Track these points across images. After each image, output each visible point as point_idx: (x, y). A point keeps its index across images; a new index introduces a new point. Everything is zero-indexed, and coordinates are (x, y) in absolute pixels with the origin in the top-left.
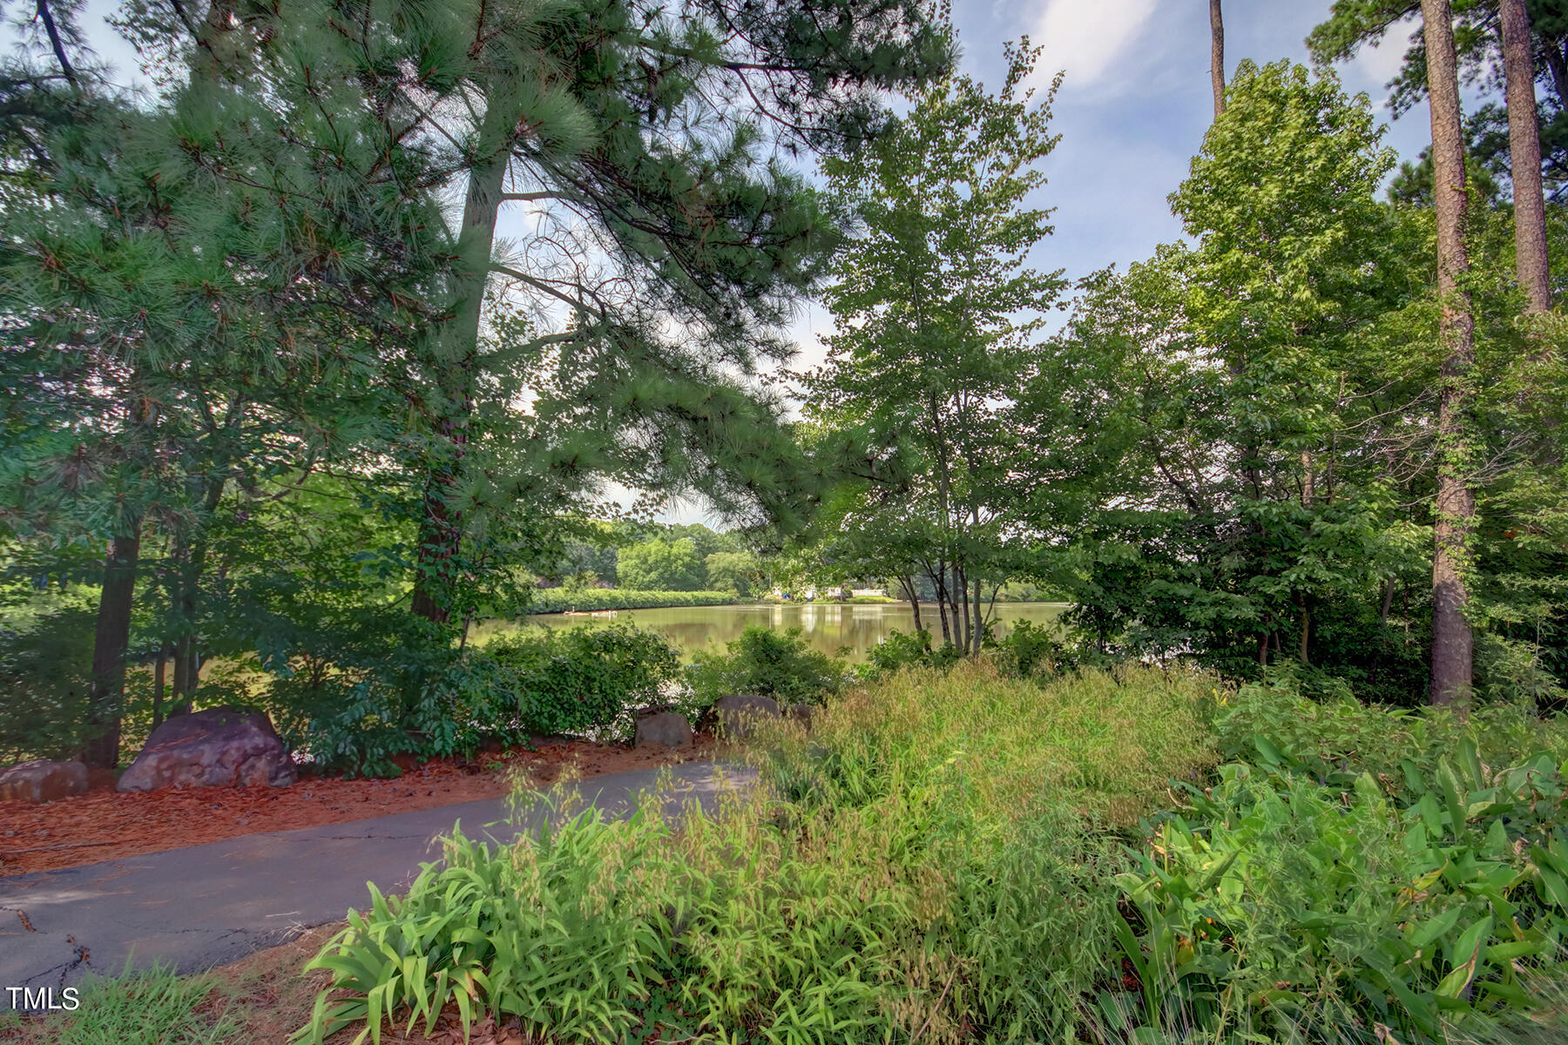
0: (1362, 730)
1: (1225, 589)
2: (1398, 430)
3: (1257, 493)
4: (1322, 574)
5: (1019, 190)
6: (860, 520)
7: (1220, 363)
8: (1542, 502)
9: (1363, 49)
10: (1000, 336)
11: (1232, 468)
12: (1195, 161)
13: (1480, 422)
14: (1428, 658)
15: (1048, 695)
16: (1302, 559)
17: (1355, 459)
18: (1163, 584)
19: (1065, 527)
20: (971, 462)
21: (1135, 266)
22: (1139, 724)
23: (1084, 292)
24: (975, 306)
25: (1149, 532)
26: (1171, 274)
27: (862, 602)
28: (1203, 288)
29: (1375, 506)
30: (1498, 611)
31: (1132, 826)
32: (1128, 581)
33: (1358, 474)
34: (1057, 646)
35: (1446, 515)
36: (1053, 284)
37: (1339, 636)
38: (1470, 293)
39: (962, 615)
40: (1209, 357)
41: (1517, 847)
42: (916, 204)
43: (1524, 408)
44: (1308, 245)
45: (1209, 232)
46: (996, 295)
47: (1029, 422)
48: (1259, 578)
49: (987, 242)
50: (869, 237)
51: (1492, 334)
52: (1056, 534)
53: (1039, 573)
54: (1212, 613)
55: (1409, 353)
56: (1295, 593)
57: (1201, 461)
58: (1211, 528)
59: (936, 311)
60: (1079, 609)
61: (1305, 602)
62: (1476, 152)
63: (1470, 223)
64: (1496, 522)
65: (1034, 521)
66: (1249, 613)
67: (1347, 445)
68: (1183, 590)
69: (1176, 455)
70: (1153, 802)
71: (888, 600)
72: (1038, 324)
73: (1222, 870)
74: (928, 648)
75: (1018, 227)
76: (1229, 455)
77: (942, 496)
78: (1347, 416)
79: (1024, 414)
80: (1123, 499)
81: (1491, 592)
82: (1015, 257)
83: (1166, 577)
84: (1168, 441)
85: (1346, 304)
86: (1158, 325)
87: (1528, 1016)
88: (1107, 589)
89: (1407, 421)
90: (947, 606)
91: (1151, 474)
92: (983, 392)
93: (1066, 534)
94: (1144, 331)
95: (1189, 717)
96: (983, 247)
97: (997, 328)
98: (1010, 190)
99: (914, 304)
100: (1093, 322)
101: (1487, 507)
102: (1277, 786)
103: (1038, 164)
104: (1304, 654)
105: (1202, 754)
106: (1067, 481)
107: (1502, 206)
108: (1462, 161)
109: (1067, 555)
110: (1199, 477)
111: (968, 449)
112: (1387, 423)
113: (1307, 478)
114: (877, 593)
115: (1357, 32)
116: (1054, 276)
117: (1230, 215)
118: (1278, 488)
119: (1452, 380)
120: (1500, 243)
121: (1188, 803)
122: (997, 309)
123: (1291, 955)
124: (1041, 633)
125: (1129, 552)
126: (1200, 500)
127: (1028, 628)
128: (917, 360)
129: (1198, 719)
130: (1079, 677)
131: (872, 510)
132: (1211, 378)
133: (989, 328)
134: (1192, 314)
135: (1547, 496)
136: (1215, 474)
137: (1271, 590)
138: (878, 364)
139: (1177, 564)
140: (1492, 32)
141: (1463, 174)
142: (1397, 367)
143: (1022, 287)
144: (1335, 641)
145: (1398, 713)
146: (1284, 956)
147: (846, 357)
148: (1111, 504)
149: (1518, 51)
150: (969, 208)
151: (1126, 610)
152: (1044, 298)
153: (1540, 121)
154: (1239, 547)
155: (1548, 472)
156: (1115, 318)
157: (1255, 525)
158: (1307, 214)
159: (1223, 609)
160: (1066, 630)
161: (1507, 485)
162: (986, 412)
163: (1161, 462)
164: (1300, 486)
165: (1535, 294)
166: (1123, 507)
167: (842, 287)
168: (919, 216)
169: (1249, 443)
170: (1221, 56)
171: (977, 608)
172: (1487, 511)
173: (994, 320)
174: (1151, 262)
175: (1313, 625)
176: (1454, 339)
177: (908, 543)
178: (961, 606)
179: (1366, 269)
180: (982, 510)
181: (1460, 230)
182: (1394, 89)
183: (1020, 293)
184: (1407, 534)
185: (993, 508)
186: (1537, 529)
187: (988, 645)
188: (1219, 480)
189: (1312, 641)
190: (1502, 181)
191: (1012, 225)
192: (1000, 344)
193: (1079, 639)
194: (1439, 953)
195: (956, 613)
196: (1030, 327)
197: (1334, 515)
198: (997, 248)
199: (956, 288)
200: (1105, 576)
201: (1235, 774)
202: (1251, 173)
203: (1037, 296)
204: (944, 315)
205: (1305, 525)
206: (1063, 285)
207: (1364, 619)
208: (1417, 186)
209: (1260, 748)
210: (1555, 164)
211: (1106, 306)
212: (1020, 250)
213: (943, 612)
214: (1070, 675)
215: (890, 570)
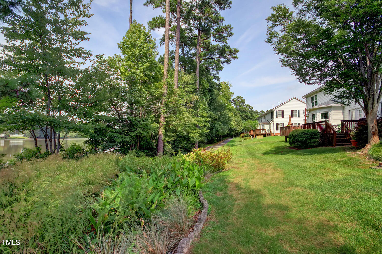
0: (145, 162)
1: (125, 135)
2: (156, 105)
3: (131, 114)
4: (142, 132)
5: (80, 24)
6: (13, 111)
7: (127, 85)
8: (174, 121)
9: (156, 29)
10: (72, 63)
11: (128, 108)
12: (124, 38)
13: (167, 105)
14: (157, 148)
15: (79, 163)
16: (138, 129)
17: (149, 110)
18: (111, 133)
19: (88, 119)
20: (59, 98)
21: (109, 57)
22: (103, 167)
23: (96, 59)
24: (64, 52)
25: (109, 121)
26: (118, 62)
27: (14, 139)
28: (124, 67)
29: (151, 119)
30: (167, 139)
31: (98, 192)
32: (103, 133)
33: (149, 112)
34: (83, 150)
35: (161, 122)
36: (88, 54)
37: (144, 144)
38: (168, 82)
39: (53, 143)
40: (125, 83)
41: (165, 179)
42: (44, 13)
43: (173, 104)
44: (143, 65)
45: (126, 55)
46: (71, 51)
47: (79, 89)
48: (131, 132)
49: (69, 34)
50: (24, 16)
51: (170, 91)
52: (85, 120)
53: (79, 130)
54: (121, 140)
55: (158, 91)
56: (137, 136)
57: (122, 106)
58: (123, 121)
59: (49, 49)
60: (90, 140)
61: (139, 137)
62: (171, 58)
63: (168, 70)
64: (168, 124)
65: (79, 116)
66: (128, 140)
67: (148, 107)
68: (115, 135)
69: (116, 104)
70: (104, 185)
71: (26, 138)
72: (84, 63)
73: (116, 197)
74: (39, 152)
75: (79, 34)
76: (128, 106)
77: (48, 106)
78: (148, 101)
79: (78, 86)
80: (104, 113)
81: (166, 136)
82: (77, 42)
83: (112, 132)
84: (115, 100)
85: (149, 79)
86: (114, 73)
87: (164, 208)
88: (98, 135)
89: (157, 104)
90: (48, 140)
91: (110, 107)
92: (65, 78)
93: (88, 120)
94: (111, 73)
95: (114, 164)
96: (67, 35)
97: (71, 60)
98: (76, 23)
99: (41, 44)
100: (99, 67)
101: (167, 120)
102: (129, 176)
103: (86, 19)
104: (138, 148)
105: (115, 172)
106: (89, 107)
107: (173, 69)
108: (168, 58)
109: (87, 126)
110: (121, 110)
111: (59, 93)
112: (154, 103)
113: (141, 112)
114: (21, 136)
115: (156, 26)
116: (89, 52)
117: (130, 53)
118: (136, 114)
119: (164, 97)
120: (172, 75)
121: (111, 183)
122: (71, 55)
123: (127, 211)
124: (79, 146)
125: (104, 125)
126: (121, 114)
127: (75, 145)
128: (41, 63)
129: (116, 164)
130: (88, 157)
131: (18, 108)
132: (124, 88)
133: (68, 60)
134: (121, 72)
135: (174, 120)
136: (124, 109)
137: (132, 135)
138: (24, 59)
139: (115, 129)
140: (175, 37)
141: (168, 62)
142: (156, 94)
143: (79, 51)
144: (143, 145)
145: (152, 158)
146: (126, 211)
147: (11, 54)
148: (100, 114)
149: (178, 42)
150: (63, 22)
151: (102, 139)
152: (86, 57)
153: (179, 56)
154: (127, 125)
155: (175, 116)
156: (104, 68)
157: (131, 121)
158: (144, 58)
159: (123, 139)
160: (86, 145)
161: (169, 117)
162: (65, 84)
163: (113, 105)
164: (140, 114)
165: (176, 85)
166: (104, 115)
167: (11, 29)
168: (45, 18)
169: (131, 103)
170: (131, 16)
171: (59, 140)
172: (167, 121)
173: (70, 58)
174: (113, 57)
175: (140, 142)
176: (165, 91)
177: (33, 120)
178: (53, 140)
179: (153, 73)
180: (62, 112)
181: (167, 71)
182: (161, 40)
183: (78, 53)
184: (155, 125)
185: (66, 111)
186: (173, 125)
187: (62, 151)
188: (125, 111)
189: (139, 145)
190: (174, 64)
191: (76, 33)
192: (71, 65)
193: (90, 147)
194: (152, 201)
195: (51, 142)
196: (81, 63)
197: (144, 120)
198: (72, 38)
199: (57, 45)
200: (98, 131)
201: (122, 175)
202: (134, 45)
203: (84, 55)
204: (52, 51)
205: (139, 122)
206: (91, 55)
207: (148, 141)
208: (162, 60)
209: (127, 169)
210: (181, 64)
211: (102, 64)
212: (79, 41)
213: (46, 141)
214: (86, 157)
215: (25, 128)
